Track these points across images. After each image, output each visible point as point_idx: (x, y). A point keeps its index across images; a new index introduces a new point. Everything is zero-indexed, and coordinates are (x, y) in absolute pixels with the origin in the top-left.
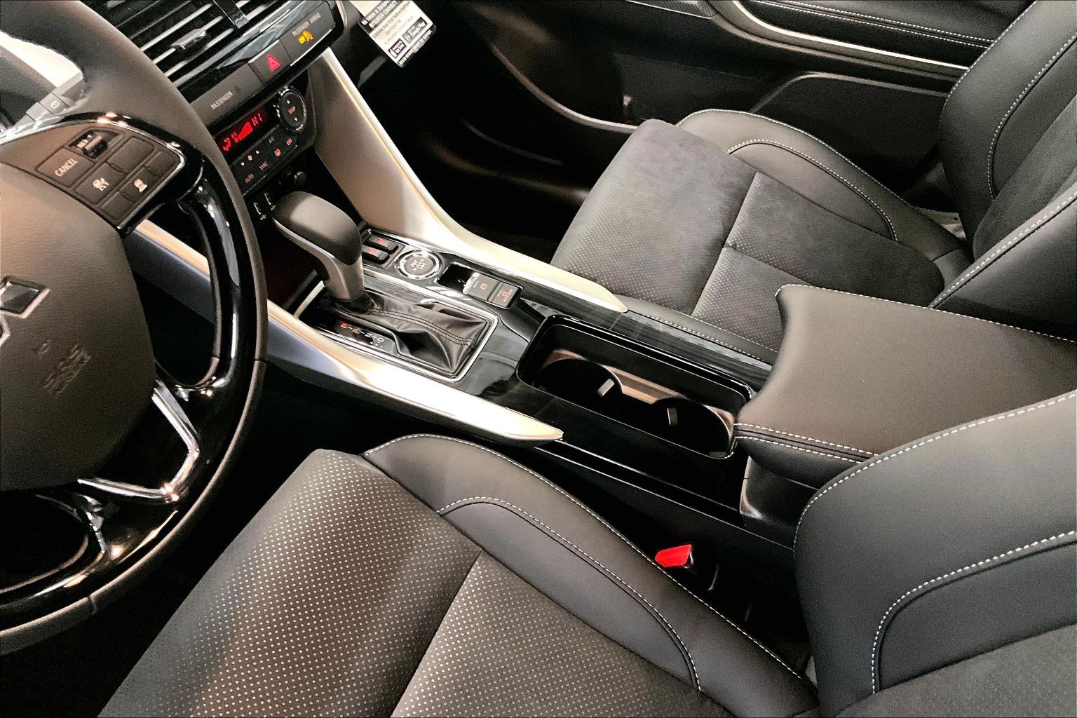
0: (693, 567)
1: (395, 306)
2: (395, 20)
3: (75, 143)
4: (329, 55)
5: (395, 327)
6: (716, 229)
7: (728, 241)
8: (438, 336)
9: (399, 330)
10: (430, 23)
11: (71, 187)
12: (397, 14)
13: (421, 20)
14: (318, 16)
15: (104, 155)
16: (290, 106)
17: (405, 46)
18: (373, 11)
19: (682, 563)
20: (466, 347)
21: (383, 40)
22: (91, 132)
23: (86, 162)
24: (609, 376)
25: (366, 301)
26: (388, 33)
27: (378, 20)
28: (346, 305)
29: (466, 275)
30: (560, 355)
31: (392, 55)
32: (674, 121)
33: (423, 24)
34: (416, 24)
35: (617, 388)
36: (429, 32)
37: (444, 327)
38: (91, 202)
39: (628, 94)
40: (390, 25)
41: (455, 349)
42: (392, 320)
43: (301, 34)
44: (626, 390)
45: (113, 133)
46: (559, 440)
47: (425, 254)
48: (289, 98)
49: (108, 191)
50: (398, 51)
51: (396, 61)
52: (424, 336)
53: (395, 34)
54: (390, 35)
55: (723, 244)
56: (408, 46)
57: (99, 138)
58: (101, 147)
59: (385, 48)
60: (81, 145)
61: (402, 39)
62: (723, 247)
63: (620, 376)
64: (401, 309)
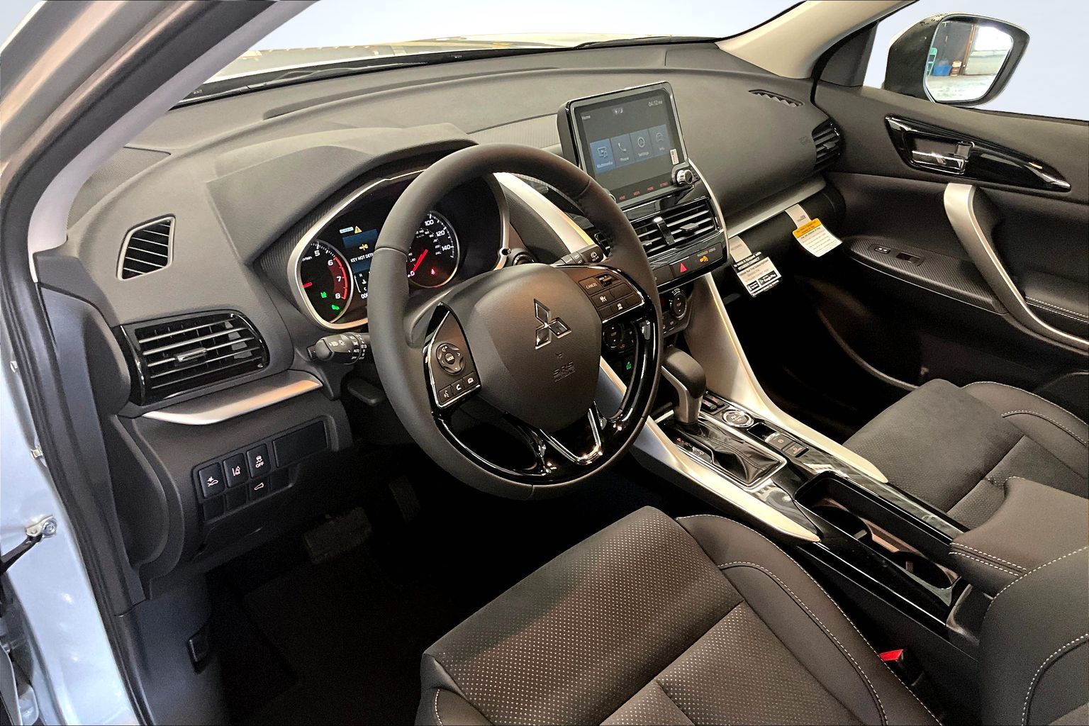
0: (902, 663)
1: (716, 436)
2: (756, 269)
3: (599, 277)
4: (709, 276)
5: (714, 447)
6: (978, 464)
7: (987, 476)
8: (742, 459)
9: (716, 450)
10: (779, 276)
11: (591, 295)
12: (758, 266)
13: (773, 273)
14: (714, 249)
15: (608, 287)
16: (679, 302)
17: (758, 286)
18: (742, 260)
19: (896, 659)
20: (761, 471)
21: (745, 279)
22: (606, 275)
23: (601, 287)
24: (864, 527)
25: (697, 428)
26: (749, 275)
27: (744, 266)
28: (683, 425)
29: (769, 432)
30: (828, 503)
31: (749, 289)
32: (960, 385)
33: (775, 275)
34: (769, 275)
35: (869, 536)
36: (778, 281)
37: (748, 455)
38: (597, 305)
39: (925, 366)
40: (751, 271)
41: (752, 470)
42: (712, 443)
43: (702, 257)
44: (875, 538)
45: (616, 279)
46: (816, 542)
47: (742, 414)
48: (679, 296)
49: (605, 303)
50: (753, 288)
51: (750, 293)
52: (733, 457)
53: (754, 277)
54: (750, 277)
55: (982, 477)
56: (761, 287)
57: (610, 278)
58: (610, 282)
59: (745, 284)
60: (600, 279)
61: (758, 281)
62: (981, 479)
63: (873, 528)
64: (719, 438)
